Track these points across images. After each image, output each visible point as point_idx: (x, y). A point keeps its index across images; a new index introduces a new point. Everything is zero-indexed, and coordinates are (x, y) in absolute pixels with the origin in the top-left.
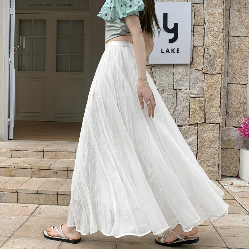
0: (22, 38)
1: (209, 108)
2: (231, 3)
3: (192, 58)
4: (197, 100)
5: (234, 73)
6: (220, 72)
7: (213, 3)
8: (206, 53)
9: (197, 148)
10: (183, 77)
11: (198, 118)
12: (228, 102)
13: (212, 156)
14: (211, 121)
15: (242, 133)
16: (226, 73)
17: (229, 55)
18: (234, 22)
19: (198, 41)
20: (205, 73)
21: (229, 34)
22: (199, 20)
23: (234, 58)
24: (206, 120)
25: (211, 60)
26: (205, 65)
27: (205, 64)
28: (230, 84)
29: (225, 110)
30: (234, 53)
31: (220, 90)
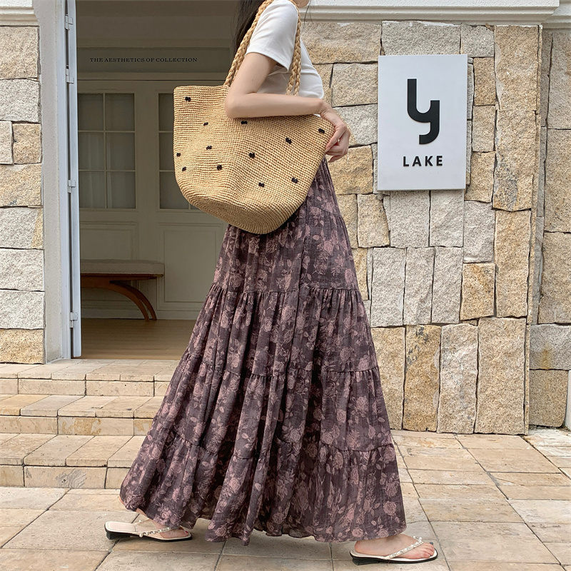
1: (504, 285)
2: (553, 56)
3: (470, 177)
4: (478, 268)
5: (558, 209)
6: (530, 206)
7: (516, 56)
8: (499, 166)
9: (478, 369)
10: (449, 216)
11: (480, 306)
12: (544, 270)
13: (510, 384)
14: (509, 313)
16: (539, 209)
17: (547, 170)
18: (559, 97)
19: (482, 140)
20: (497, 209)
21: (547, 123)
22: (485, 94)
23: (558, 177)
24: (498, 311)
25: (510, 180)
26: (497, 191)
27: (498, 189)
28: (548, 234)
29: (538, 288)
30: (557, 165)
31: (528, 245)
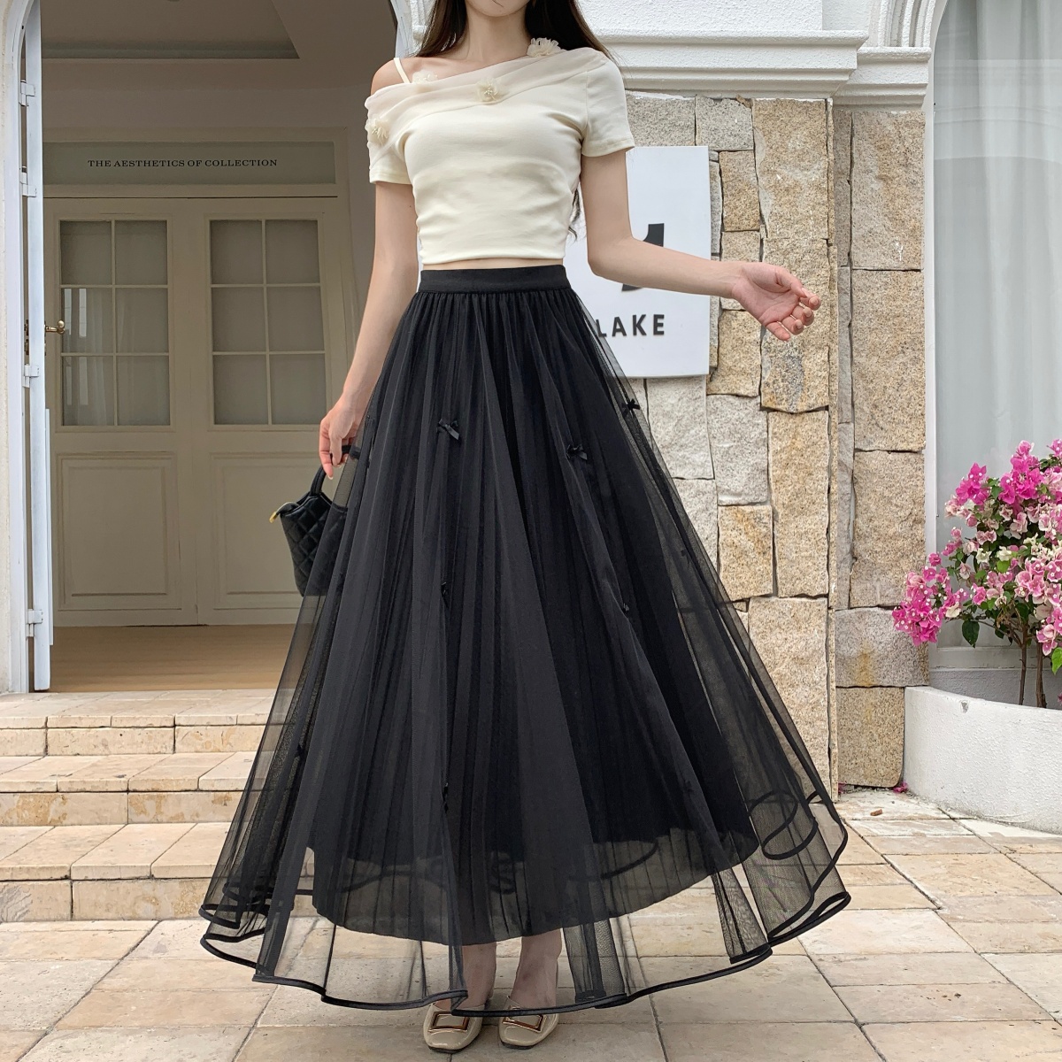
0: (75, 294)
1: (789, 542)
2: (854, 149)
3: (717, 353)
4: (743, 513)
5: (876, 407)
6: (826, 402)
7: (791, 149)
11: (751, 578)
12: (856, 516)
14: (798, 589)
15: (906, 627)
16: (845, 407)
17: (854, 339)
18: (869, 216)
20: (770, 410)
21: (850, 260)
22: (741, 212)
24: (780, 586)
25: (789, 357)
26: (767, 377)
27: (769, 372)
28: (861, 454)
29: (848, 548)
30: (871, 330)
31: (826, 474)
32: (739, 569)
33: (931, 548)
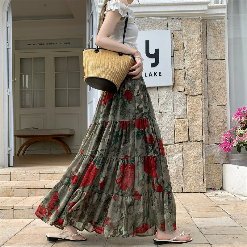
1: (192, 128)
2: (207, 30)
3: (174, 80)
4: (180, 121)
5: (214, 94)
6: (200, 92)
7: (191, 30)
8: (186, 75)
9: (183, 164)
10: (167, 100)
11: (183, 137)
12: (209, 121)
13: (197, 170)
14: (195, 139)
15: (223, 149)
16: (206, 94)
17: (208, 77)
18: (211, 46)
19: (179, 64)
20: (187, 95)
21: (207, 57)
22: (179, 45)
23: (213, 79)
24: (190, 139)
25: (192, 81)
26: (186, 86)
28: (210, 106)
29: (208, 129)
30: (212, 74)
31: (201, 111)
32: (180, 135)
33: (229, 129)
